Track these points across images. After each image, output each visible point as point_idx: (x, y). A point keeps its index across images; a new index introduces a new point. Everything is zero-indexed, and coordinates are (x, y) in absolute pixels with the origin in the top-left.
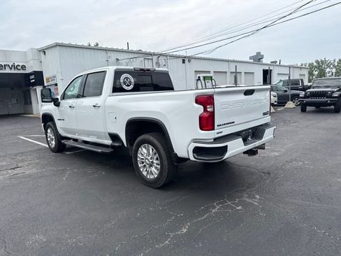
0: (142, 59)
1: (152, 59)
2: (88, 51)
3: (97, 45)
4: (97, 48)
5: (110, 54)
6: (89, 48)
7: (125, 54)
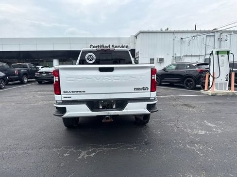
0: (204, 36)
1: (214, 36)
2: (161, 34)
3: (168, 29)
4: (167, 32)
5: (176, 35)
6: (162, 32)
7: (186, 34)
